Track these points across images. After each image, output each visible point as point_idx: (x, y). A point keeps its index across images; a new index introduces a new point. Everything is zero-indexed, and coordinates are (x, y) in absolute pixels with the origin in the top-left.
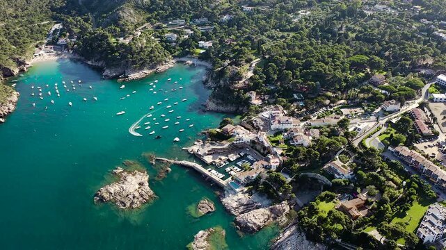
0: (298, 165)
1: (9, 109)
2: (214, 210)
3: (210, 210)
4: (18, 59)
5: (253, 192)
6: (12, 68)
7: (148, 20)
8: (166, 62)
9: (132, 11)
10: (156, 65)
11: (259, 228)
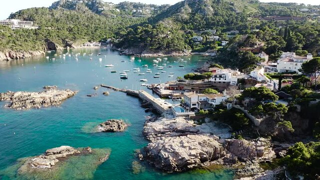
0: (310, 91)
1: (23, 56)
2: (122, 130)
3: (115, 129)
4: (67, 42)
5: (207, 120)
6: (56, 44)
7: (183, 28)
8: (183, 51)
9: (170, 22)
10: (172, 51)
11: (184, 167)
